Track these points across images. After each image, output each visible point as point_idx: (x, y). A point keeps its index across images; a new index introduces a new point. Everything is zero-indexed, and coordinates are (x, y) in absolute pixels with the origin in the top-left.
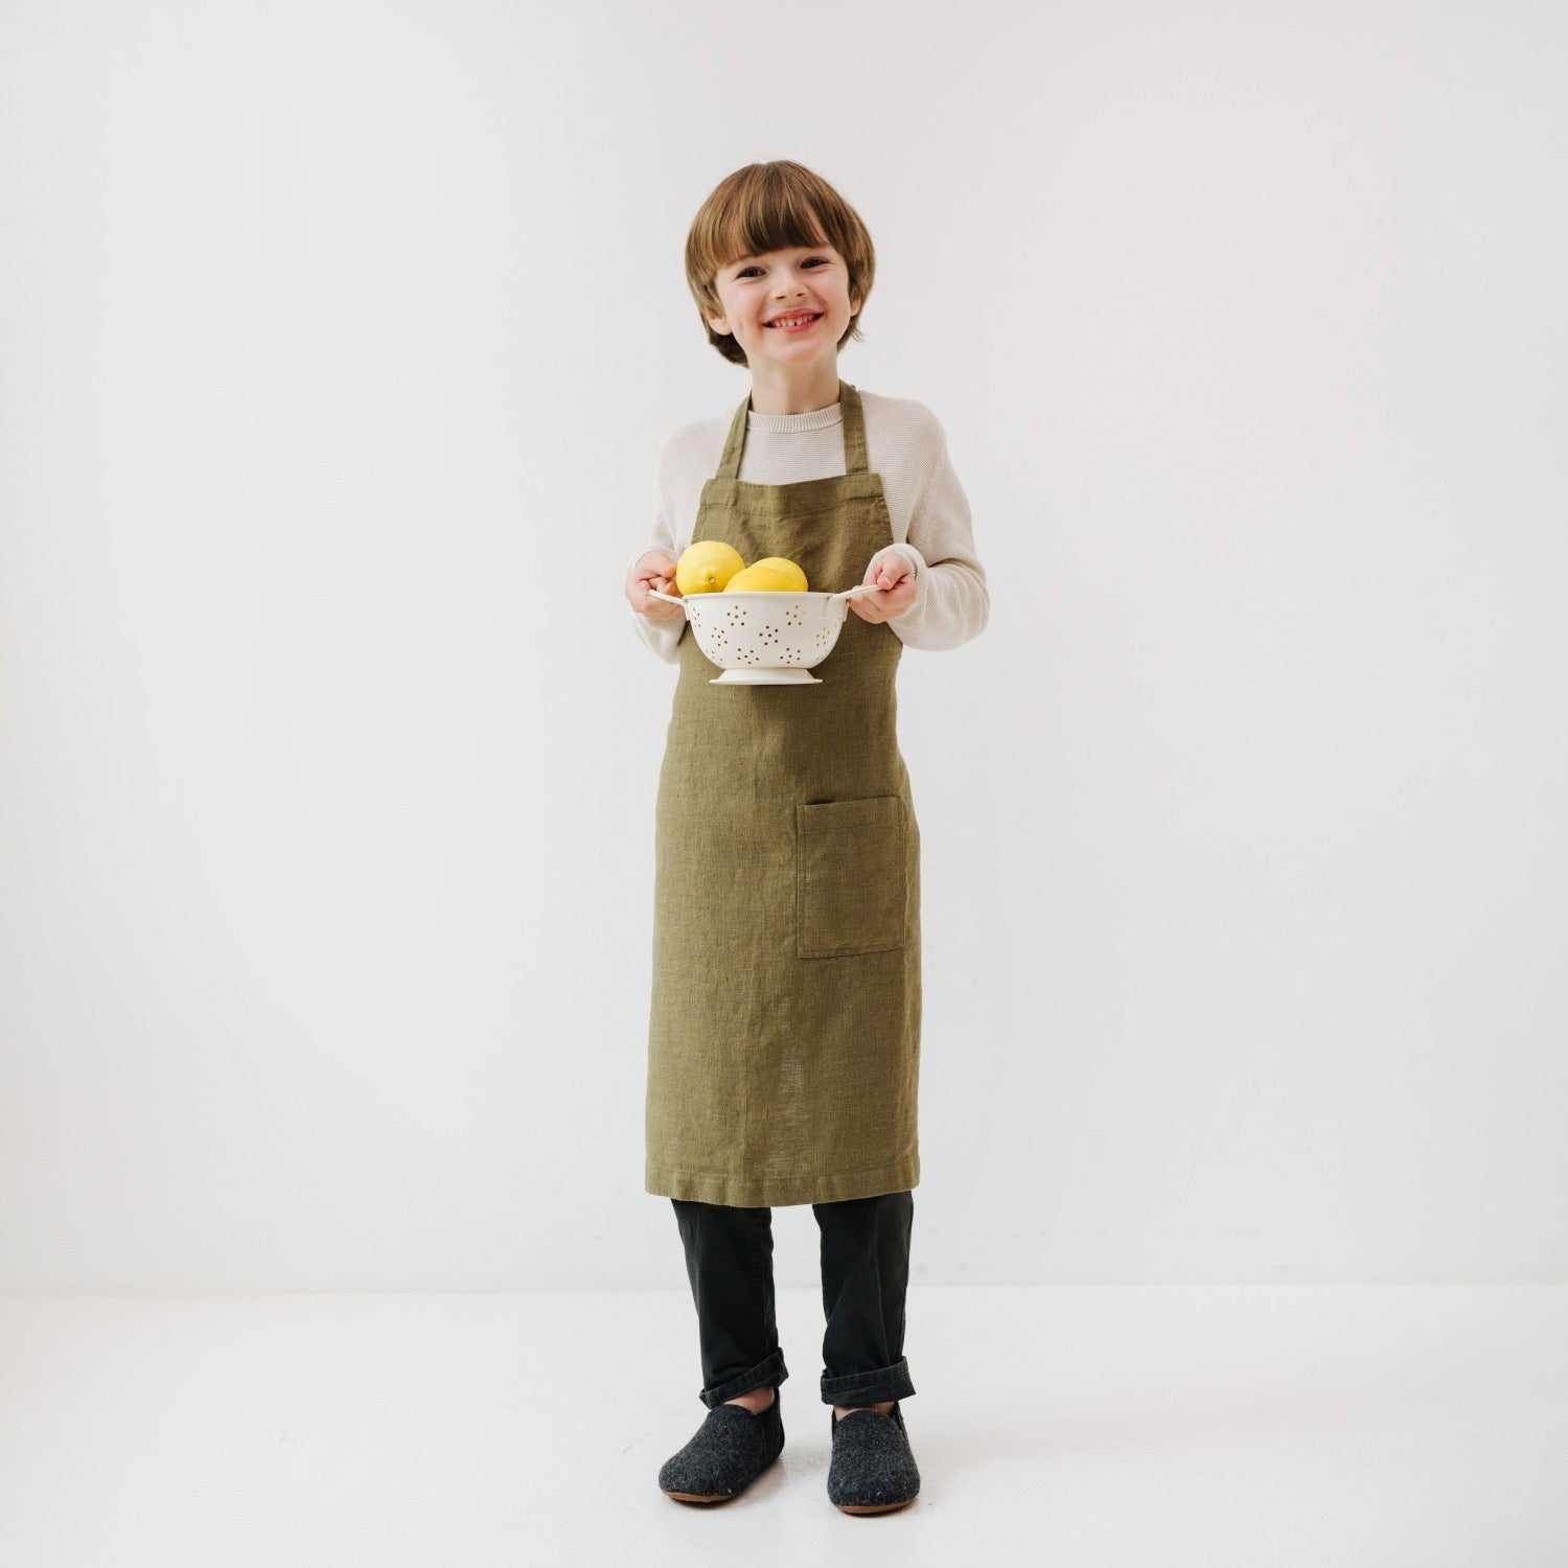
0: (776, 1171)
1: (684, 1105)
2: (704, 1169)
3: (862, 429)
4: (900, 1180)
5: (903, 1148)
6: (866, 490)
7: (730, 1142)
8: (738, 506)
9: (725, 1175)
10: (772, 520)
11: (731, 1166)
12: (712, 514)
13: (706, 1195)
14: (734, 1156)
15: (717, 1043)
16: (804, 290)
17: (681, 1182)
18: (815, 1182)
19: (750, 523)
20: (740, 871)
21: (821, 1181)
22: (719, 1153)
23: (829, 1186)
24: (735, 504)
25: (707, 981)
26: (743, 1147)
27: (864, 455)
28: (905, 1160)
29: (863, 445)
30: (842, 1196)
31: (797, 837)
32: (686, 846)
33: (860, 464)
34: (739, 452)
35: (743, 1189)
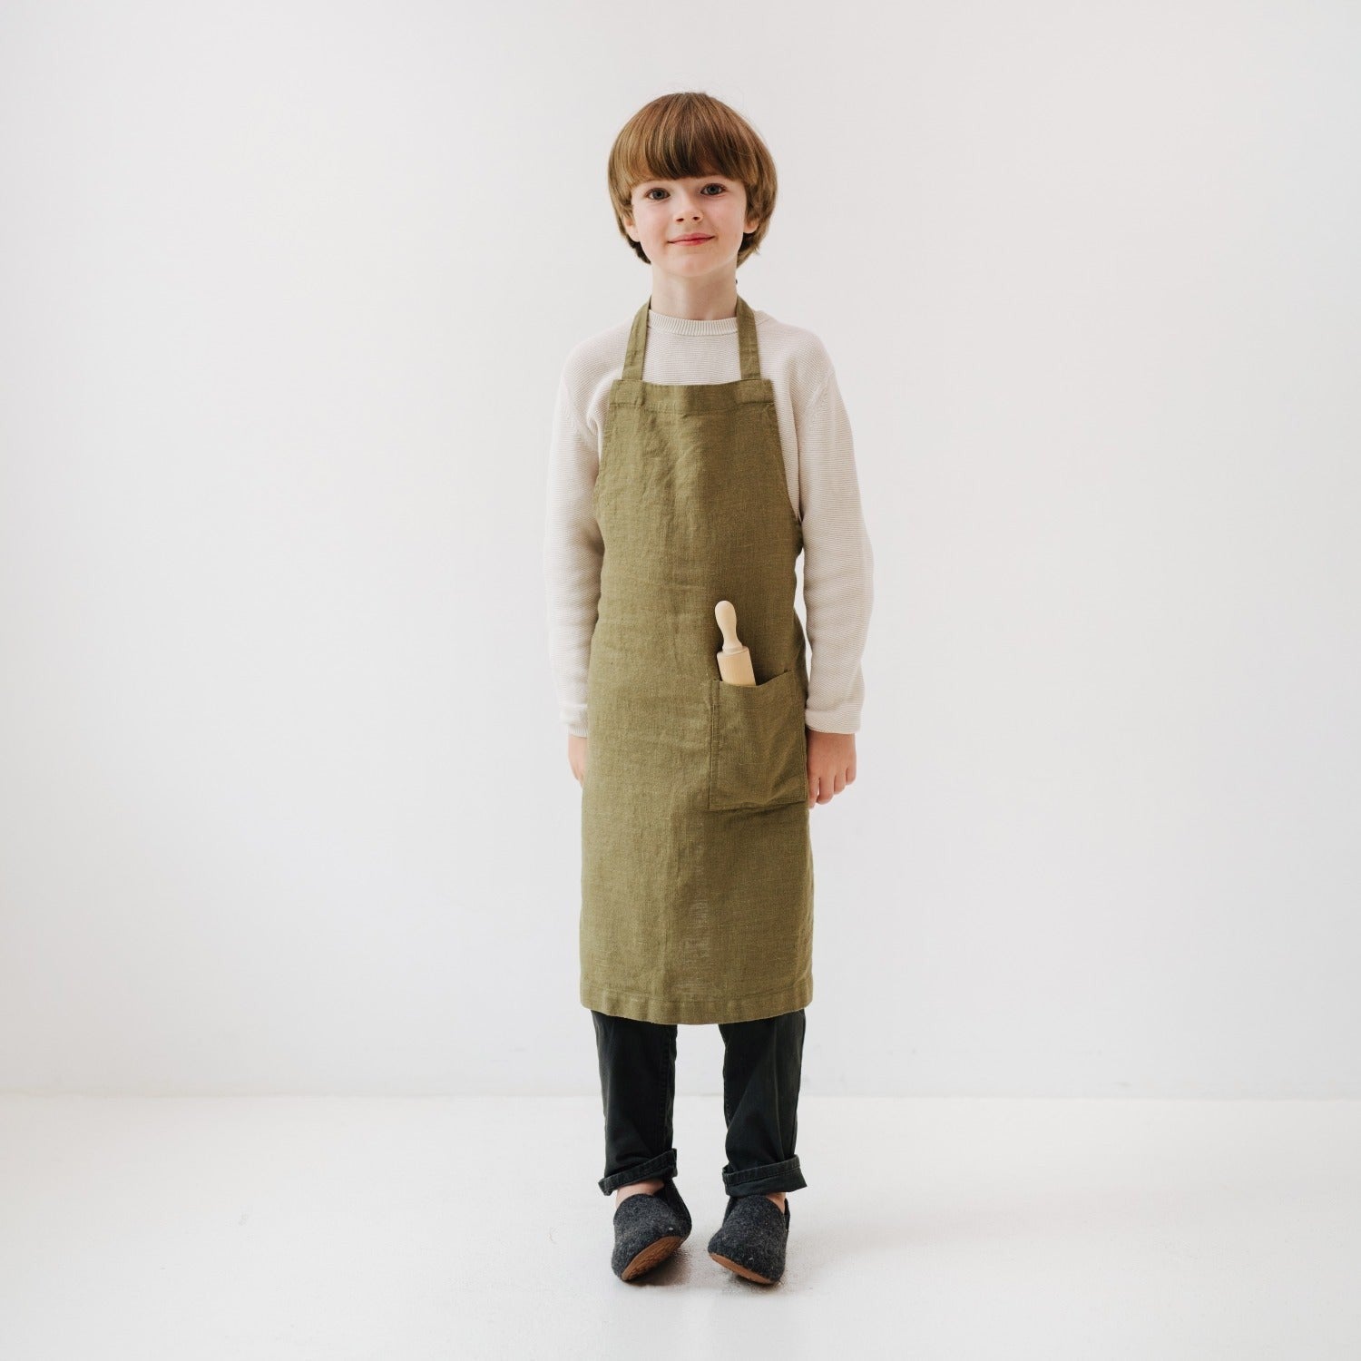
0: (691, 994)
1: (613, 933)
2: (630, 989)
3: (754, 338)
4: (797, 1001)
5: (800, 973)
6: (759, 394)
7: (652, 967)
8: (647, 405)
9: (647, 995)
10: (676, 417)
11: (652, 987)
12: (623, 412)
13: (630, 1012)
14: (654, 979)
15: (642, 880)
16: (699, 215)
17: (610, 999)
18: (725, 1005)
19: (658, 421)
20: (664, 731)
21: (731, 1004)
22: (643, 976)
23: (738, 1008)
24: (643, 403)
25: (634, 826)
26: (662, 972)
27: (757, 362)
28: (802, 984)
29: (756, 352)
30: (750, 1016)
31: (712, 709)
32: (618, 707)
33: (754, 371)
34: (641, 355)
35: (662, 1009)
